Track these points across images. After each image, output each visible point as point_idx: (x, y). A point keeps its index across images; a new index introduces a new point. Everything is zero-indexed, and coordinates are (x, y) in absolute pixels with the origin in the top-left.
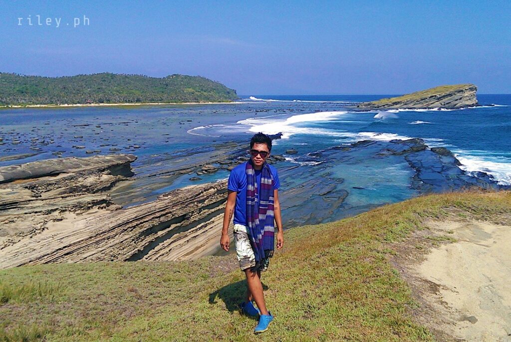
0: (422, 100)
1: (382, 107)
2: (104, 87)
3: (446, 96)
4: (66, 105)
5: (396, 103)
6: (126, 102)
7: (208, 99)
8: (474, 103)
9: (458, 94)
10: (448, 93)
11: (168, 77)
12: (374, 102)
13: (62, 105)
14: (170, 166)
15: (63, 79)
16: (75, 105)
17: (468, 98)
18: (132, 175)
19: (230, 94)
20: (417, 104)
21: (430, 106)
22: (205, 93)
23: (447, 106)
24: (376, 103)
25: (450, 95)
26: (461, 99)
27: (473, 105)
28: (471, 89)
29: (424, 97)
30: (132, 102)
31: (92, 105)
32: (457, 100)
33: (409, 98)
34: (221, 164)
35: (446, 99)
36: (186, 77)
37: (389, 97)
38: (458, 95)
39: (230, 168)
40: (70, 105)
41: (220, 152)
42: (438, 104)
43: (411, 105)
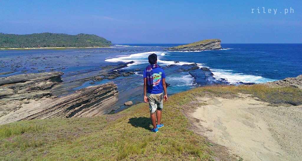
1: (179, 49)
2: (46, 39)
4: (28, 48)
5: (185, 48)
6: (58, 47)
7: (98, 45)
8: (220, 47)
11: (78, 35)
12: (175, 47)
13: (25, 48)
14: (80, 77)
15: (26, 36)
16: (32, 48)
17: (217, 45)
18: (62, 81)
19: (108, 43)
20: (194, 48)
21: (200, 49)
22: (96, 43)
23: (208, 49)
24: (176, 47)
25: (209, 44)
26: (214, 46)
27: (219, 49)
28: (219, 41)
29: (197, 45)
30: (60, 47)
31: (41, 48)
32: (212, 46)
33: (191, 45)
34: (104, 76)
35: (207, 46)
36: (87, 35)
37: (182, 45)
38: (213, 44)
39: (109, 78)
40: (29, 48)
41: (104, 70)
42: (204, 48)
43: (192, 49)
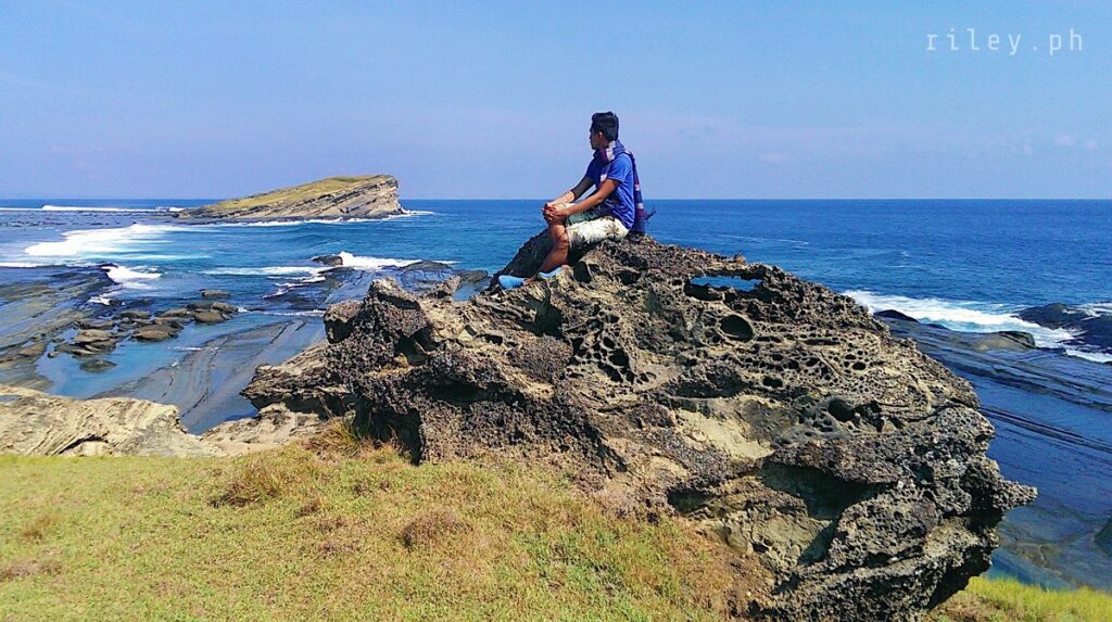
0: (306, 202)
1: (229, 216)
3: (350, 195)
5: (257, 209)
8: (396, 209)
9: (369, 193)
10: (351, 190)
12: (209, 207)
17: (385, 200)
20: (299, 210)
21: (322, 215)
23: (352, 214)
24: (213, 209)
25: (355, 194)
26: (374, 201)
27: (394, 213)
28: (389, 184)
29: (310, 196)
32: (369, 203)
33: (281, 199)
35: (349, 201)
38: (370, 195)
39: (143, 334)
42: (334, 210)
43: (286, 213)
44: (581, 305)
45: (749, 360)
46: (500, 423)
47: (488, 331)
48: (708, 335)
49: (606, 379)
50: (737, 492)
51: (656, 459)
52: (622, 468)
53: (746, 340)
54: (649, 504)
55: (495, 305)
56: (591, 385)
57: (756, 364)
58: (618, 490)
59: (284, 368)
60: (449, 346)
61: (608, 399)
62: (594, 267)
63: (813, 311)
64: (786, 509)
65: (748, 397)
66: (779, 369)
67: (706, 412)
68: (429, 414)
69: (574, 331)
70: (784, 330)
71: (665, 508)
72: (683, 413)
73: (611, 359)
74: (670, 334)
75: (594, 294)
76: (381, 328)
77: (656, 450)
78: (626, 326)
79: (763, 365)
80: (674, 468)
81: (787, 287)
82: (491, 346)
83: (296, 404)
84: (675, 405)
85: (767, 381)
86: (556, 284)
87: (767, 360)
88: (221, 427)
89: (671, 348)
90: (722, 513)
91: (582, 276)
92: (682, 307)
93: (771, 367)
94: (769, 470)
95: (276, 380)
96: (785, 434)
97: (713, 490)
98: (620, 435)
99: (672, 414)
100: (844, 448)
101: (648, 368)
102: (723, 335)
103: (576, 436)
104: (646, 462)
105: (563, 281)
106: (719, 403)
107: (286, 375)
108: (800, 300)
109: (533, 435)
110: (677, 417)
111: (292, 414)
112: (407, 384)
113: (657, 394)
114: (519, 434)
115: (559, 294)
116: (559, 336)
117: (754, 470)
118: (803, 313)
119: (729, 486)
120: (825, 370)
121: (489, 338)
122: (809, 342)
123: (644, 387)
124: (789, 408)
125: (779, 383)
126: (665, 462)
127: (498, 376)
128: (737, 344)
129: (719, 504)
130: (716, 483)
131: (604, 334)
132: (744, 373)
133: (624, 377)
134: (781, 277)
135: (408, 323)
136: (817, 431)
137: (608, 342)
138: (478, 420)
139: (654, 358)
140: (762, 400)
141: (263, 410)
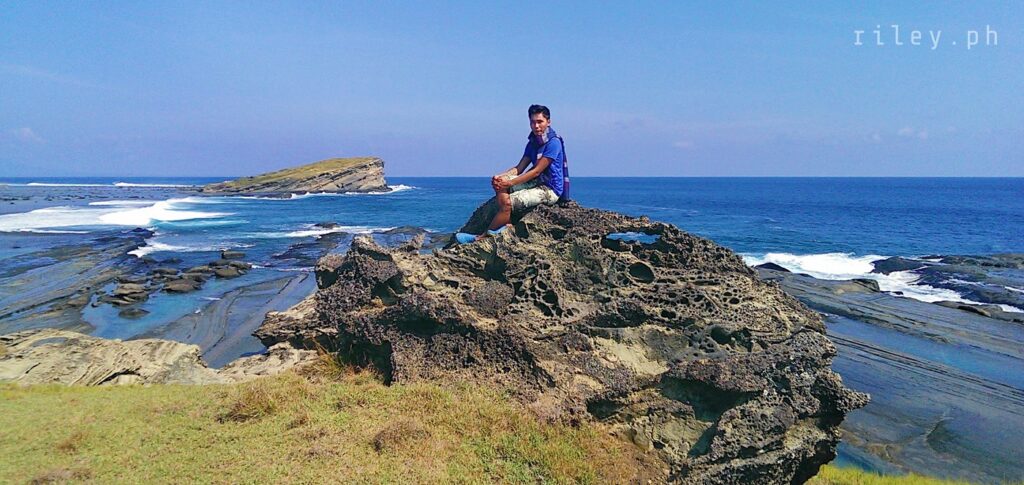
0: (309, 179)
1: (245, 191)
3: (344, 173)
5: (266, 185)
8: (382, 183)
9: (361, 171)
10: (346, 169)
17: (373, 178)
20: (301, 186)
21: (321, 189)
23: (346, 188)
24: (233, 184)
25: (349, 172)
26: (365, 178)
27: (381, 187)
28: (377, 164)
29: (312, 175)
32: (360, 180)
33: (286, 177)
35: (344, 178)
38: (361, 173)
39: (173, 287)
42: (332, 186)
43: (292, 189)
44: (520, 256)
45: (651, 297)
46: (456, 350)
47: (447, 277)
48: (619, 278)
49: (540, 314)
50: (641, 401)
51: (578, 376)
52: (552, 384)
53: (649, 282)
54: (572, 412)
55: (453, 257)
56: (529, 318)
57: (656, 300)
58: (548, 402)
59: (289, 313)
60: (416, 289)
61: (542, 330)
62: (531, 226)
63: (700, 259)
64: (679, 414)
65: (649, 326)
66: (674, 304)
67: (617, 339)
68: (399, 345)
69: (515, 276)
70: (678, 274)
71: (585, 415)
72: (600, 340)
73: (543, 298)
74: (590, 278)
75: (531, 247)
76: (361, 276)
77: (578, 369)
78: (556, 272)
79: (661, 301)
80: (592, 384)
81: (680, 240)
82: (450, 289)
83: (298, 342)
84: (593, 334)
85: (664, 313)
86: (501, 239)
87: (664, 297)
88: (236, 362)
89: (591, 289)
90: (630, 418)
91: (522, 233)
92: (599, 256)
93: (667, 302)
94: (665, 383)
95: (282, 323)
96: (678, 355)
97: (623, 400)
98: (550, 358)
99: (591, 340)
100: (722, 365)
101: (574, 304)
102: (631, 278)
103: (516, 360)
104: (571, 379)
105: (507, 237)
106: (627, 332)
107: (290, 319)
108: (690, 251)
109: (481, 360)
110: (595, 343)
111: (295, 351)
112: (382, 321)
113: (580, 325)
114: (471, 359)
115: (504, 248)
116: (504, 280)
117: (654, 384)
118: (692, 260)
119: (635, 397)
120: (709, 304)
121: (448, 283)
122: (697, 283)
123: (570, 319)
124: (680, 334)
125: (673, 315)
126: (585, 379)
127: (454, 313)
128: (642, 285)
129: (627, 411)
130: (624, 395)
131: (538, 278)
132: (646, 308)
133: (554, 312)
134: (676, 232)
135: (382, 271)
136: (702, 352)
137: (541, 284)
138: (438, 348)
139: (578, 297)
140: (661, 329)
141: (271, 348)
